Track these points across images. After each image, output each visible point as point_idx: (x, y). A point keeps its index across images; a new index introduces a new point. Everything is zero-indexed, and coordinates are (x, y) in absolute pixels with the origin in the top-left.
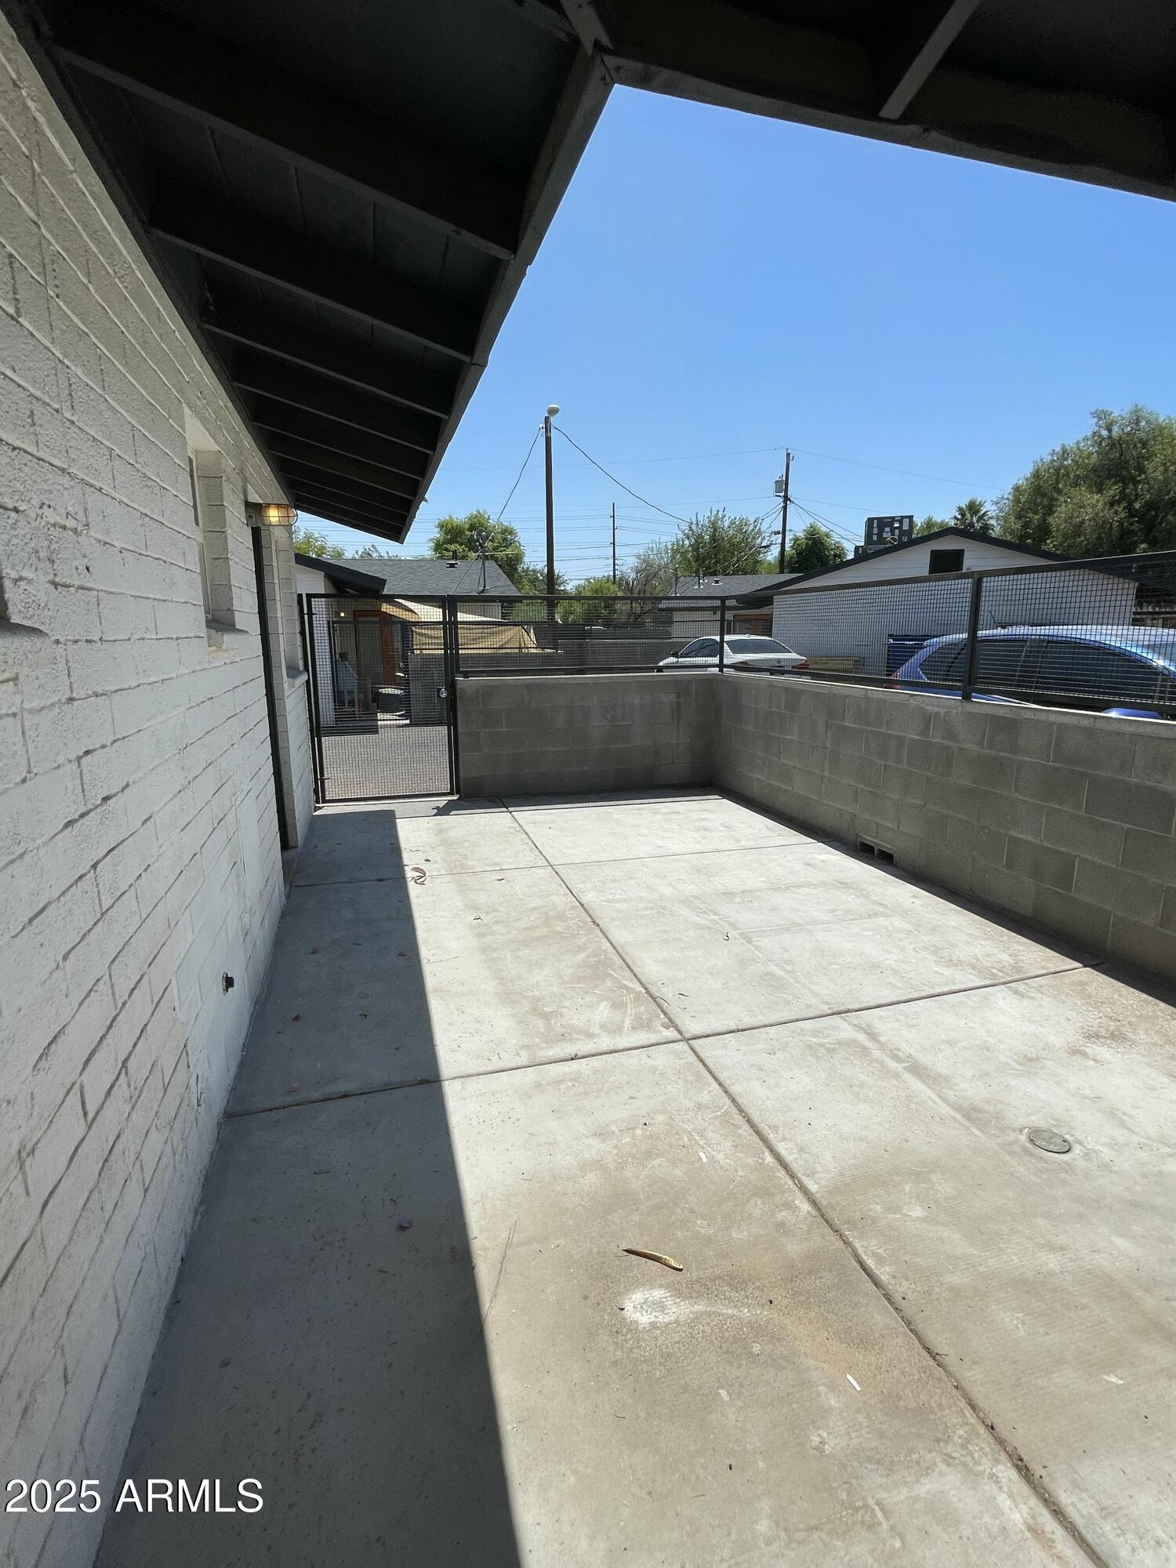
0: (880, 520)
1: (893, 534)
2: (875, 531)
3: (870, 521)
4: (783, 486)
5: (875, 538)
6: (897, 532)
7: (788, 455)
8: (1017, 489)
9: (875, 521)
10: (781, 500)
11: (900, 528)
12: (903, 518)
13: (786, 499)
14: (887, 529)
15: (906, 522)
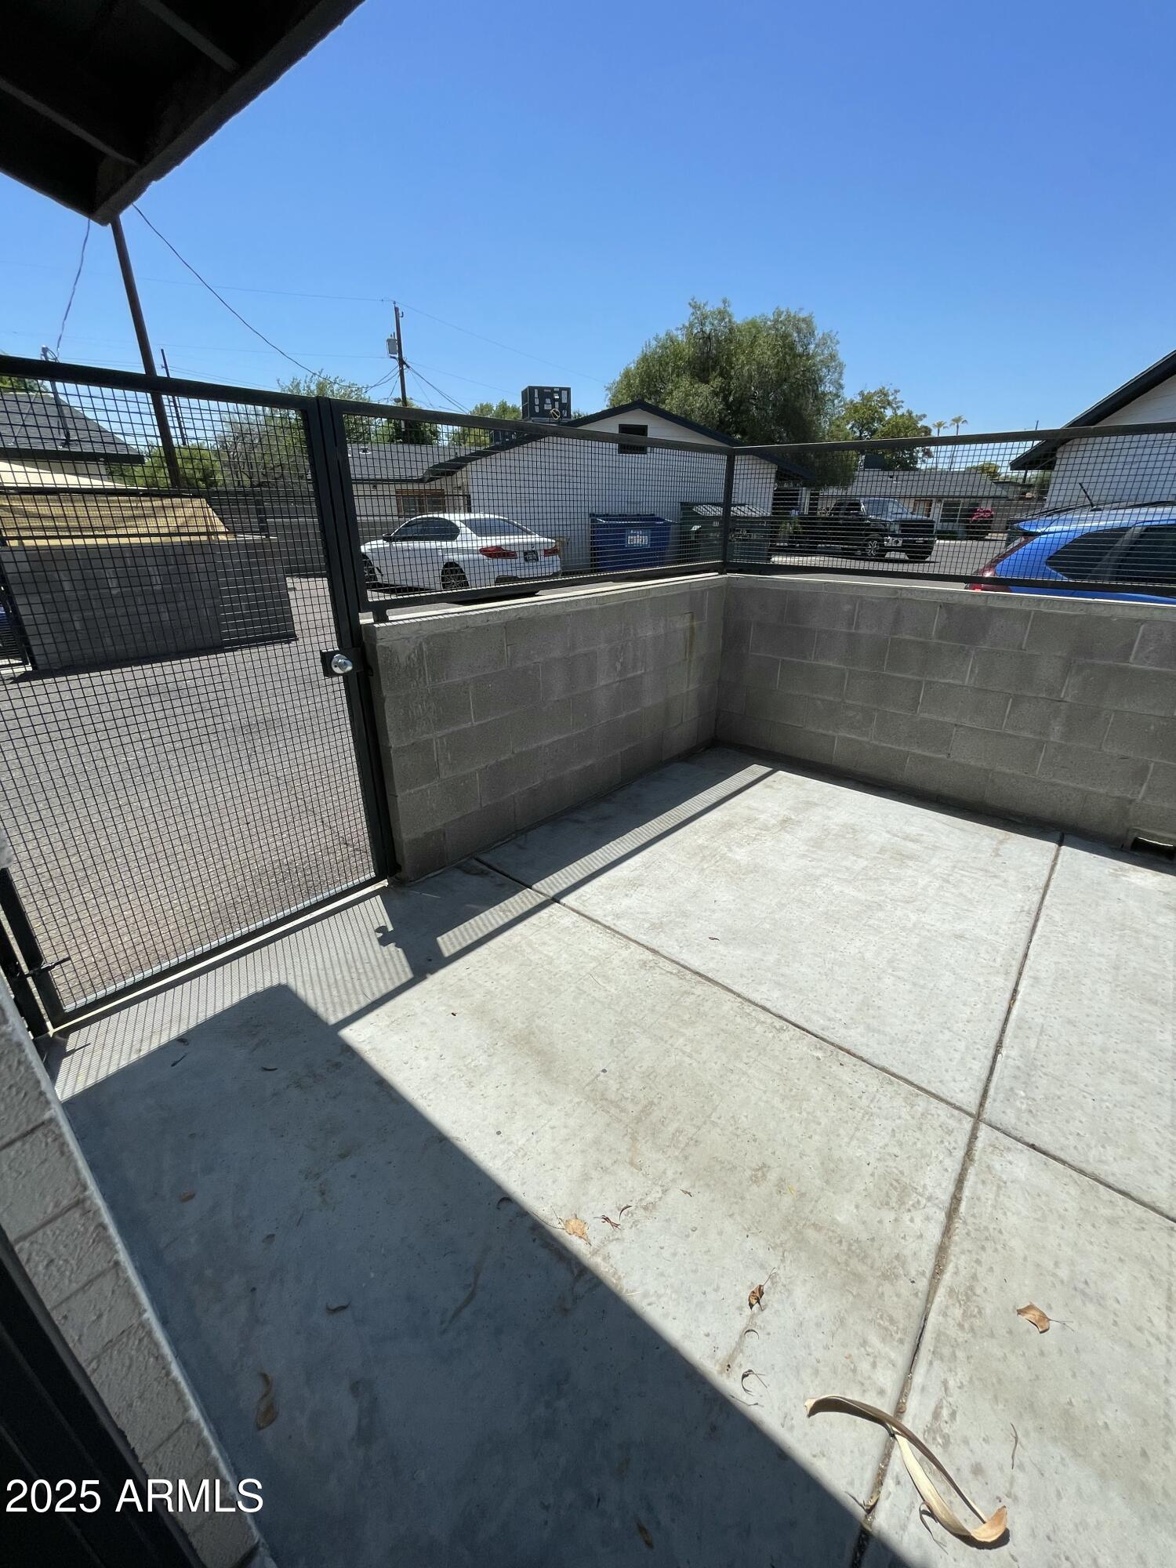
0: (541, 389)
1: (553, 407)
2: (537, 402)
3: (531, 389)
4: (395, 346)
5: (537, 410)
6: (557, 404)
7: (396, 310)
8: (627, 375)
9: (536, 391)
10: (396, 363)
11: (560, 400)
12: (562, 389)
13: (402, 362)
14: (548, 401)
15: (564, 393)
